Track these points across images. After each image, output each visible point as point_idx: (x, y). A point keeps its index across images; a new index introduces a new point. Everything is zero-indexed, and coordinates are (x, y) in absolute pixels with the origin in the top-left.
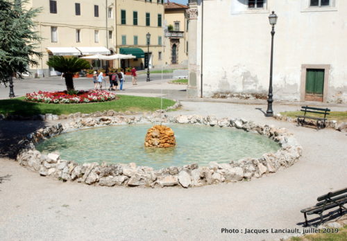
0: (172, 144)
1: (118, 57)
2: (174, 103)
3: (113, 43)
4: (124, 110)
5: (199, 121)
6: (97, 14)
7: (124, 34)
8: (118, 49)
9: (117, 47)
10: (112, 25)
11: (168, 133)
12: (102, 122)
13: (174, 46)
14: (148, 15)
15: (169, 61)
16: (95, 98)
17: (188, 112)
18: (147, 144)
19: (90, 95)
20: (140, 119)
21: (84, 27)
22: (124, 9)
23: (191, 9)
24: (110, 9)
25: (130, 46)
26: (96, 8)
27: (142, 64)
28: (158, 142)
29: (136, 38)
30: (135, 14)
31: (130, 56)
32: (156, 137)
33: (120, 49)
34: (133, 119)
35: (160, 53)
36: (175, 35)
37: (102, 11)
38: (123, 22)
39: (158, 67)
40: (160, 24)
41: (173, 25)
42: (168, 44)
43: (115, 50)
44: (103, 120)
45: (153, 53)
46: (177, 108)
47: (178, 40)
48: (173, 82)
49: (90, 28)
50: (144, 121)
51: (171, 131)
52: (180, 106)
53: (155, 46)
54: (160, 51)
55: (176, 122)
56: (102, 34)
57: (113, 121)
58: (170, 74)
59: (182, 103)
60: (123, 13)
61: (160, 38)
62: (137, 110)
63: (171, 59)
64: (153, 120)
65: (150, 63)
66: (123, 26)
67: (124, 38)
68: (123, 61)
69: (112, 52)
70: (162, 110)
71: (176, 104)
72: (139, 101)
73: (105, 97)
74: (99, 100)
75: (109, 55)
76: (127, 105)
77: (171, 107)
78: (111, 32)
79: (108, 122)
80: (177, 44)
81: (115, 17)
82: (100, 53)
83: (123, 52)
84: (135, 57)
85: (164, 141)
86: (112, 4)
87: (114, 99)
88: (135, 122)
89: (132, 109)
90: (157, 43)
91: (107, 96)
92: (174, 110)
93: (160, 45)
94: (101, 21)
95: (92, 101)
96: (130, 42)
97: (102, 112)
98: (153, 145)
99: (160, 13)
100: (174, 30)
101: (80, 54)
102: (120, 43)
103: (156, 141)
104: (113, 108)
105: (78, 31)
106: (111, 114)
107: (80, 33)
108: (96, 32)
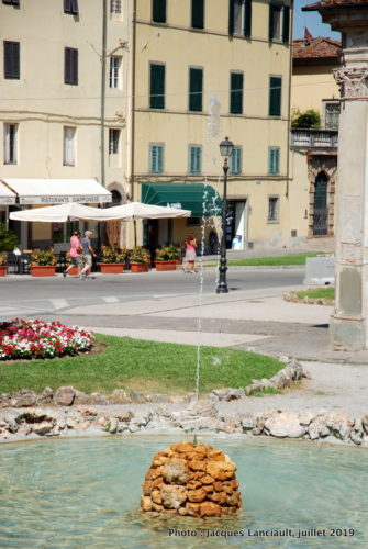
0: (226, 504)
1: (135, 211)
2: (281, 366)
3: (120, 167)
4: (110, 389)
5: (335, 432)
6: (71, 76)
7: (157, 139)
8: (138, 188)
9: (132, 180)
10: (120, 110)
11: (214, 468)
12: (25, 426)
13: (322, 179)
14: (237, 80)
15: (304, 225)
16: (24, 345)
17: (317, 399)
18: (147, 501)
19: (11, 335)
20: (149, 420)
21: (31, 116)
22: (158, 59)
23: (349, 66)
24: (116, 61)
25: (177, 178)
26: (71, 56)
27: (213, 234)
28: (183, 497)
29: (195, 153)
30: (196, 77)
31: (174, 211)
32: (176, 480)
33: (144, 188)
34: (126, 420)
35: (273, 200)
36: (324, 142)
37: (89, 67)
38: (157, 102)
39: (267, 246)
40: (275, 110)
41: (320, 109)
42: (300, 171)
43: (127, 189)
44: (30, 419)
45: (250, 203)
46: (285, 384)
47: (332, 160)
48: (300, 296)
49: (49, 118)
50: (159, 425)
51: (227, 463)
52: (298, 377)
53: (259, 179)
54: (273, 193)
55: (264, 431)
56: (88, 140)
57: (60, 423)
58: (295, 270)
59: (307, 367)
60: (158, 73)
61: (274, 154)
62: (150, 389)
63: (309, 221)
64: (188, 425)
65: (240, 231)
66: (157, 116)
67: (157, 152)
68: (152, 225)
69: (117, 197)
70: (233, 391)
71: (285, 373)
72: (164, 359)
73: (58, 344)
74: (37, 354)
75: (107, 205)
76: (122, 371)
77: (265, 382)
78: (114, 134)
79: (44, 425)
80: (330, 172)
81: (129, 86)
82: (77, 199)
83: (151, 196)
84: (187, 213)
85: (199, 494)
86: (123, 46)
87: (88, 349)
88: (132, 426)
89: (134, 385)
90: (264, 170)
91: (63, 340)
92: (271, 391)
93: (274, 174)
94: (84, 99)
95: (14, 355)
96: (176, 165)
97: (39, 392)
98: (167, 508)
99: (276, 72)
100: (323, 126)
101: (13, 203)
102: (143, 167)
103: (175, 495)
104: (75, 381)
105: (12, 129)
106: (67, 398)
107: (18, 136)
108: (69, 131)
